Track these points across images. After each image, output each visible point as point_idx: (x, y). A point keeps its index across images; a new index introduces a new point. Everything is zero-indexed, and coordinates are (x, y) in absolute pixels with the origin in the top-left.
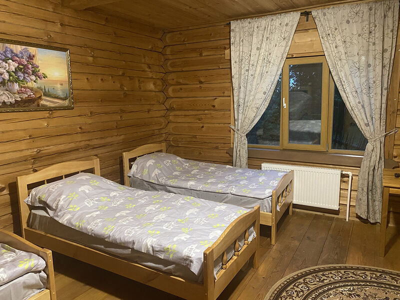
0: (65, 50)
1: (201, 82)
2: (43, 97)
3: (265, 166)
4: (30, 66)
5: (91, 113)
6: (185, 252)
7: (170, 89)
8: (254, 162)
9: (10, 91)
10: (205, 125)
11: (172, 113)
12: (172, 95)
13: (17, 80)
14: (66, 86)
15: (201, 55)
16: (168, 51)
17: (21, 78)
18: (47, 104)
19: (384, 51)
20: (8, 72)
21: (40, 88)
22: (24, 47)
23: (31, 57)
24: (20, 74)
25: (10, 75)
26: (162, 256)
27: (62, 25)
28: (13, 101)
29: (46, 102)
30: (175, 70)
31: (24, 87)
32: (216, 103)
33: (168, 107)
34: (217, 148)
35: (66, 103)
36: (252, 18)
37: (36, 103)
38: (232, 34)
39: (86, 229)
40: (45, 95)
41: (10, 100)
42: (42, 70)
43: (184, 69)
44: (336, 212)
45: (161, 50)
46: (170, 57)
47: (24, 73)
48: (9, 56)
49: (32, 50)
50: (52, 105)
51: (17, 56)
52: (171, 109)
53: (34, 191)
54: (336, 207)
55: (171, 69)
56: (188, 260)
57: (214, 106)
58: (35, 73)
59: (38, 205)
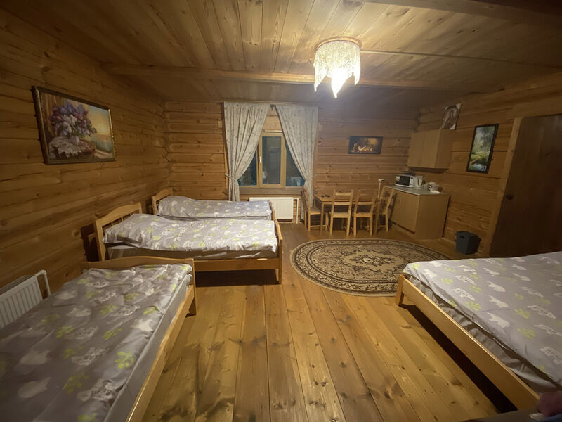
0: (107, 109)
1: (199, 142)
2: (96, 150)
3: (251, 199)
4: (85, 121)
5: (127, 164)
6: (266, 243)
7: (171, 146)
8: (245, 197)
9: (74, 144)
10: (204, 174)
11: (174, 165)
12: (173, 150)
13: (77, 134)
14: (109, 141)
15: (198, 122)
16: (168, 115)
17: (80, 132)
18: (99, 156)
19: (312, 133)
20: (71, 126)
21: (92, 141)
22: (80, 103)
23: (85, 113)
24: (79, 128)
25: (72, 129)
26: (251, 250)
27: (103, 86)
28: (76, 152)
29: (98, 154)
30: (174, 131)
31: (83, 141)
32: (213, 158)
33: (170, 160)
34: (215, 190)
35: (110, 155)
36: (239, 102)
37: (92, 156)
38: (225, 111)
39: (182, 248)
40: (97, 148)
41: (75, 152)
42: (94, 126)
43: (184, 131)
44: (290, 220)
45: (161, 114)
46: (169, 120)
47: (82, 127)
48: (71, 110)
49: (86, 107)
50: (103, 157)
51: (75, 110)
52: (173, 161)
53: (108, 232)
54: (292, 218)
55: (171, 130)
56: (269, 247)
57: (211, 160)
58: (89, 128)
59: (116, 242)
